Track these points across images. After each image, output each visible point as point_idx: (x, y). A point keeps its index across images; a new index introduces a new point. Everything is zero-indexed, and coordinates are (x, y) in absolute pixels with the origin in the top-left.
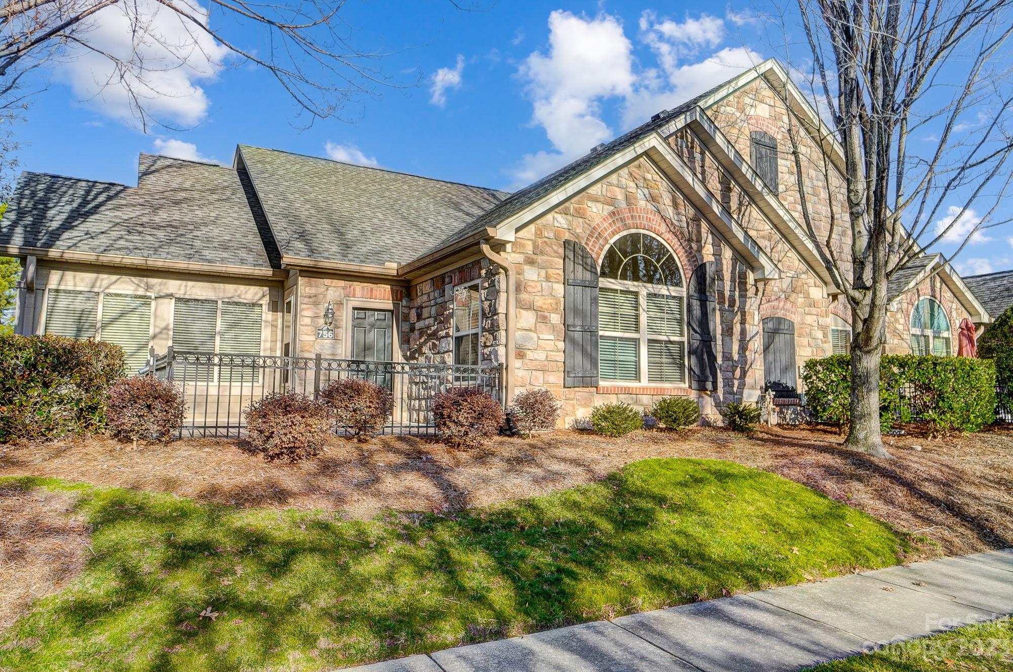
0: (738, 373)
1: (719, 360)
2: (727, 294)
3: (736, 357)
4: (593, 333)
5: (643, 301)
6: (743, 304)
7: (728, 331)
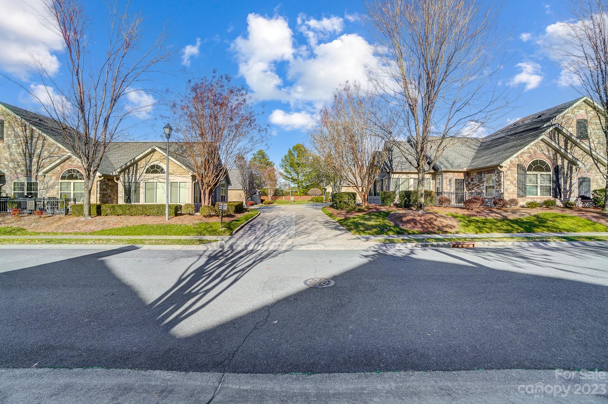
0: (568, 193)
1: (562, 190)
2: (565, 173)
3: (568, 189)
4: (525, 185)
5: (539, 177)
6: (571, 175)
7: (565, 182)
